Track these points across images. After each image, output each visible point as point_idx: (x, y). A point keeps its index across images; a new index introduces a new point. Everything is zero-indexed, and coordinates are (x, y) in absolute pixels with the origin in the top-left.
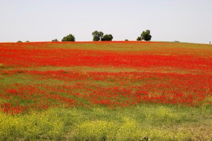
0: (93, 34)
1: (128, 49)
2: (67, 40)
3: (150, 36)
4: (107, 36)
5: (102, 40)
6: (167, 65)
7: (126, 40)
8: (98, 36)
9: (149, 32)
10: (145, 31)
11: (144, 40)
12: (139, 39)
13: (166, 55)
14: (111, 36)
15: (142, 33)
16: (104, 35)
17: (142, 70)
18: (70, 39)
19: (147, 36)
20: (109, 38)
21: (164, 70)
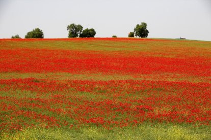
0: (69, 27)
1: (118, 49)
2: (33, 37)
3: (147, 32)
4: (87, 30)
5: (81, 36)
6: (173, 70)
7: (114, 37)
8: (74, 31)
9: (145, 25)
10: (140, 24)
11: (138, 37)
12: (132, 35)
13: (171, 57)
14: (93, 30)
15: (135, 27)
16: (84, 29)
17: (140, 78)
18: (37, 35)
19: (142, 31)
20: (90, 34)
21: (171, 78)
